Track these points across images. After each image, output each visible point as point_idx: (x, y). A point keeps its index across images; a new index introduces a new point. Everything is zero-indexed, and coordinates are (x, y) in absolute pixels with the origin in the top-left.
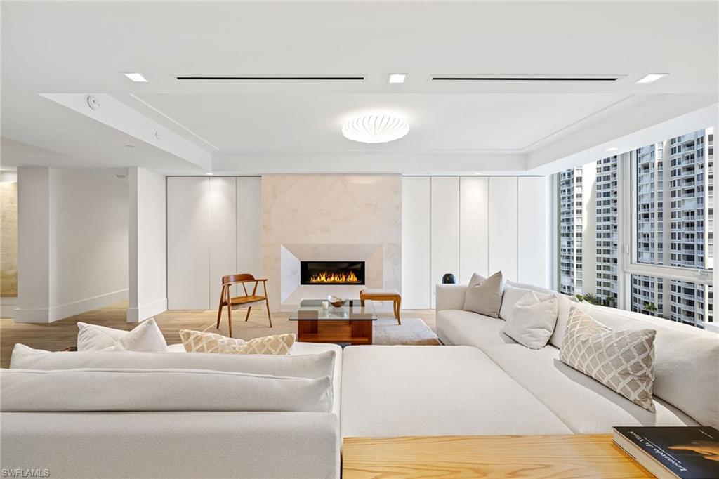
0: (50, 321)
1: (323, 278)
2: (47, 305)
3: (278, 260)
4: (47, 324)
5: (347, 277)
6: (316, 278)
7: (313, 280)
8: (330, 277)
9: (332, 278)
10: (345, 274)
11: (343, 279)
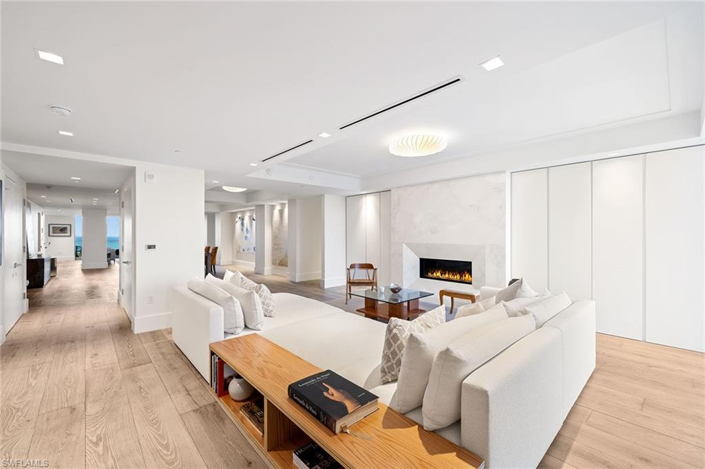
0: (297, 281)
1: (439, 274)
2: (296, 273)
3: (401, 255)
4: (295, 283)
5: (461, 276)
6: (432, 273)
7: (430, 275)
8: (445, 274)
9: (447, 275)
10: (460, 273)
11: (458, 277)
